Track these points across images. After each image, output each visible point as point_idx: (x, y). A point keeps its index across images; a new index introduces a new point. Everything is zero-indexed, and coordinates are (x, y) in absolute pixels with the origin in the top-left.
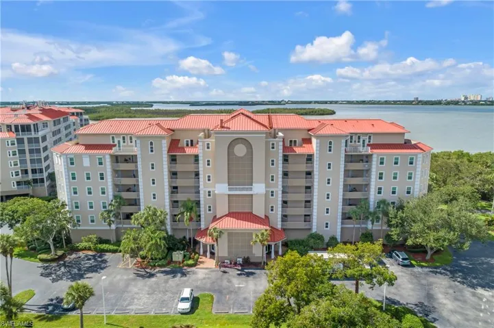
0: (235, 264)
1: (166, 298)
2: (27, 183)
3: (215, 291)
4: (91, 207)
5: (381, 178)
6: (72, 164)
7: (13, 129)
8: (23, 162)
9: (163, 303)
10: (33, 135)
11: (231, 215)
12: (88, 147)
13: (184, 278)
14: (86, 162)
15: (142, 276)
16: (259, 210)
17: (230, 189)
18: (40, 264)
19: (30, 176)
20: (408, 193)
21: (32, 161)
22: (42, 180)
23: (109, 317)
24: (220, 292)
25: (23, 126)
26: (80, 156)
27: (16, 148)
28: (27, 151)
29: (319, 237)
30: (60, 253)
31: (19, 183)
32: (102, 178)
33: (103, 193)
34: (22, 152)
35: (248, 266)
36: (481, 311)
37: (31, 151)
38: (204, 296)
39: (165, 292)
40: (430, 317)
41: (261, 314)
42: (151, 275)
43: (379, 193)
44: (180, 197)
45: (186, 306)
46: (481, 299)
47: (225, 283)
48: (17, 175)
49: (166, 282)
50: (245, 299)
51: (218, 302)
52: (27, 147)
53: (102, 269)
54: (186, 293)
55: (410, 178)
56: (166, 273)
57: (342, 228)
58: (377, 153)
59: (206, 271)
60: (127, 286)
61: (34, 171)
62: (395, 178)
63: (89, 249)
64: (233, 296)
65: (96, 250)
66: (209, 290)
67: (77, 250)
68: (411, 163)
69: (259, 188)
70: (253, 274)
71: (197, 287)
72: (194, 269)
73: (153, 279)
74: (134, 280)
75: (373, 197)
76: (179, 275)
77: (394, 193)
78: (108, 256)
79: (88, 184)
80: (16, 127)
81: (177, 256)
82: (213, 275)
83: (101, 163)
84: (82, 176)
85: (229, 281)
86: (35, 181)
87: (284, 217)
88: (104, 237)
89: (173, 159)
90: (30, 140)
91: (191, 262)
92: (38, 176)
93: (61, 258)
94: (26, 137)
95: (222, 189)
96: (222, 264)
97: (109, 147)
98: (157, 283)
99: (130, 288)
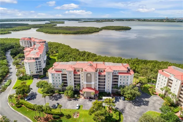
0: (88, 98)
1: (74, 105)
2: (38, 72)
3: (83, 105)
4: (57, 84)
5: (121, 80)
6: (53, 75)
7: (34, 59)
8: (37, 67)
9: (73, 107)
10: (39, 60)
11: (87, 88)
12: (57, 71)
13: (77, 101)
14: (56, 75)
15: (69, 100)
16: (93, 87)
17: (87, 83)
18: (48, 96)
19: (39, 70)
20: (127, 83)
21: (39, 67)
22: (42, 71)
23: (64, 109)
24: (84, 105)
25: (37, 58)
26: (54, 74)
27: (35, 64)
28: (38, 64)
29: (106, 93)
30: (52, 94)
31: (36, 72)
32: (59, 78)
33: (60, 81)
34: (37, 65)
35: (91, 99)
36: (133, 111)
37: (39, 64)
38: (81, 105)
39: (74, 104)
40: (123, 112)
41: (90, 112)
42: (71, 100)
43: (120, 83)
44: (76, 83)
45: (78, 108)
46: (134, 109)
47: (85, 103)
48: (36, 70)
49: (74, 102)
50: (89, 107)
51: (84, 107)
52: (38, 63)
53: (61, 98)
54: (78, 105)
55: (127, 80)
56: (74, 100)
57: (112, 90)
58: (120, 75)
59: (82, 100)
60: (66, 103)
61: (40, 69)
62: (124, 80)
63: (57, 93)
64: (87, 106)
65: (58, 93)
66: (82, 104)
67: (55, 93)
68: (128, 77)
69: (93, 83)
70: (92, 101)
71: (80, 104)
72: (79, 99)
73: (71, 101)
74: (67, 101)
75: (119, 84)
76: (76, 100)
77: (124, 83)
78: (62, 95)
79: (56, 79)
80: (35, 58)
81: (76, 96)
82: (83, 101)
83: (59, 75)
84: (55, 78)
85: (86, 102)
86: (40, 71)
87: (99, 88)
88: (60, 90)
89: (75, 75)
90: (39, 62)
91: (79, 97)
92: (41, 70)
93: (52, 95)
94: (37, 61)
95: (85, 83)
96: (85, 98)
97: (61, 71)
98: (72, 102)
99: (67, 103)
